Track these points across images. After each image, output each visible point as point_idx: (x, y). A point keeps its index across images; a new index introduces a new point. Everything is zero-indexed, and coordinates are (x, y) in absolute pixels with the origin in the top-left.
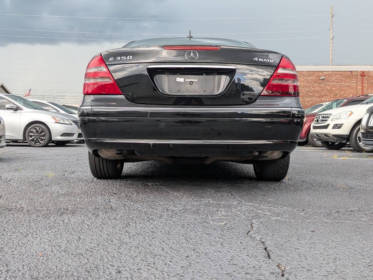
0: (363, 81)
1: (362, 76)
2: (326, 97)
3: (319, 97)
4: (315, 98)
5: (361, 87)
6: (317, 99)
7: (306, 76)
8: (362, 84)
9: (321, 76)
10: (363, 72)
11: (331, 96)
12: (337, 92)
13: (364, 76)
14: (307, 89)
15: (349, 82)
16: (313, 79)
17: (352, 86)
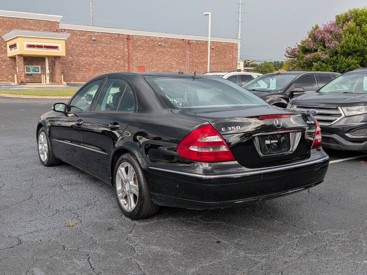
0: (128, 44)
1: (127, 39)
2: (98, 58)
3: (92, 56)
4: (88, 57)
5: (127, 49)
6: (90, 59)
7: (79, 35)
8: (128, 46)
9: (92, 36)
10: (128, 36)
11: (103, 56)
12: (108, 53)
13: (129, 39)
14: (81, 49)
15: (117, 44)
16: (86, 39)
17: (120, 48)
